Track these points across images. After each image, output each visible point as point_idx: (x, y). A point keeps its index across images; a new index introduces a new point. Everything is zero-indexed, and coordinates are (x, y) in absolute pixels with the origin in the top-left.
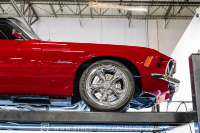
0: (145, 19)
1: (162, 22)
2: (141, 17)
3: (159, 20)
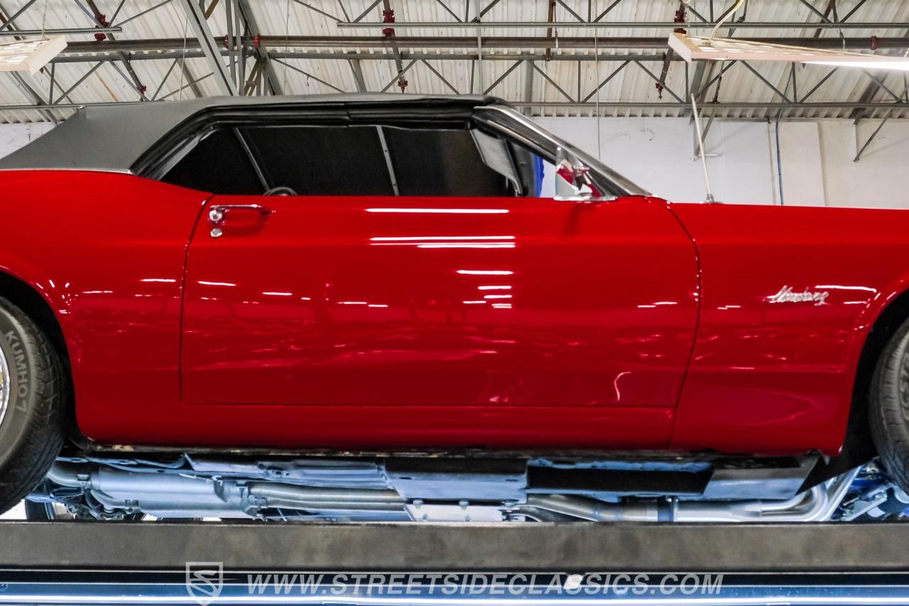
0: (767, 118)
1: (845, 132)
2: (750, 112)
3: (826, 123)
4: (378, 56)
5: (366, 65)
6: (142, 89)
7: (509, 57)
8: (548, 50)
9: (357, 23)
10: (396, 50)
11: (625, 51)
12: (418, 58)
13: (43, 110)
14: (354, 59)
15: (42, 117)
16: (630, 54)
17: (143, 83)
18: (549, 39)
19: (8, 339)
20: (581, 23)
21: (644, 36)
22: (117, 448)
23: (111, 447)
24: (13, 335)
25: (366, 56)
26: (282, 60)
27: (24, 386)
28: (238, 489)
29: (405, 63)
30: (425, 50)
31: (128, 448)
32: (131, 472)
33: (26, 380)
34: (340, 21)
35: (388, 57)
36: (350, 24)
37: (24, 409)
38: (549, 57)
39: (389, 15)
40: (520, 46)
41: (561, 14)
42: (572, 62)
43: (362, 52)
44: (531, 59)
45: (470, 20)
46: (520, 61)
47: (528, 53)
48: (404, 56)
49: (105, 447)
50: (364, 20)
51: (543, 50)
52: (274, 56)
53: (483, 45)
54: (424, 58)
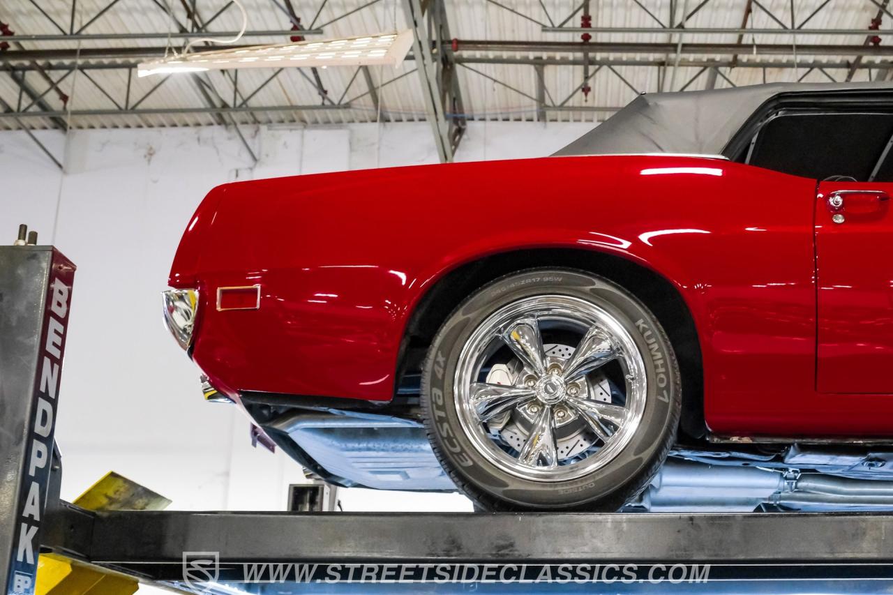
4: (564, 62)
5: (549, 71)
6: (323, 92)
7: (696, 63)
8: (735, 57)
9: (561, 28)
10: (586, 56)
11: (810, 58)
12: (605, 64)
13: (214, 114)
14: (539, 64)
15: (212, 120)
16: (815, 62)
17: (325, 88)
18: (739, 46)
19: (638, 327)
20: (784, 30)
21: (846, 43)
22: (735, 439)
23: (729, 439)
24: (643, 323)
25: (552, 61)
26: (466, 64)
27: (662, 376)
28: (786, 483)
29: (592, 69)
30: (612, 56)
31: (746, 440)
32: (711, 465)
33: (663, 370)
34: (544, 26)
35: (575, 63)
36: (554, 29)
37: (666, 400)
38: (734, 63)
39: (586, 21)
40: (706, 52)
41: (759, 19)
42: (755, 69)
43: (549, 58)
44: (714, 66)
45: (675, 26)
46: (705, 68)
47: (713, 60)
48: (592, 62)
49: (722, 439)
50: (565, 26)
51: (729, 57)
52: (461, 61)
53: (683, 51)
54: (610, 64)
